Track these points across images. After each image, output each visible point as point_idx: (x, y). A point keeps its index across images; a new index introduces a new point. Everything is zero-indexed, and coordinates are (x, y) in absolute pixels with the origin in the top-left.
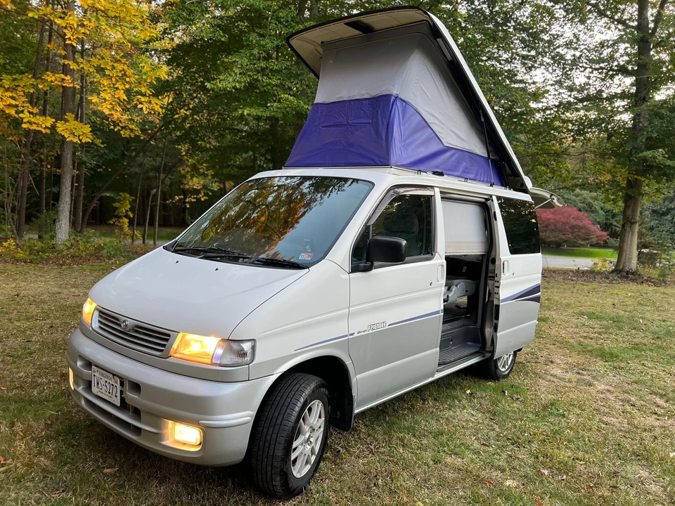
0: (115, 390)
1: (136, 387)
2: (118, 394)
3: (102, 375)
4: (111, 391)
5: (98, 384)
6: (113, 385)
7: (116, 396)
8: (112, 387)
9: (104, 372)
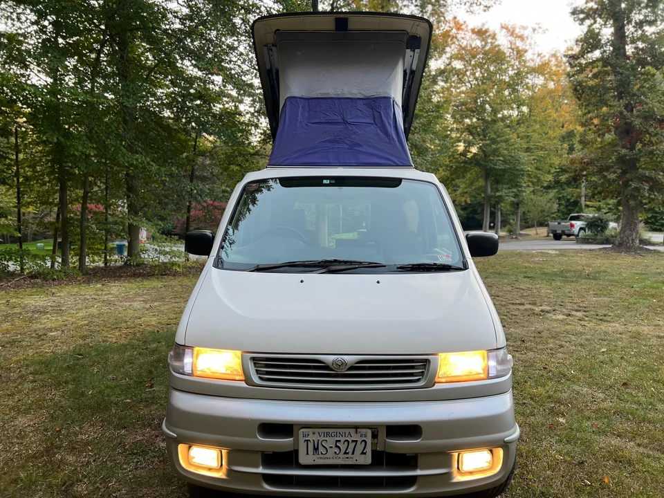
0: (360, 447)
1: (411, 430)
2: (369, 450)
3: (328, 434)
4: (350, 450)
5: (316, 449)
6: (356, 441)
7: (363, 453)
8: (352, 445)
9: (331, 431)
